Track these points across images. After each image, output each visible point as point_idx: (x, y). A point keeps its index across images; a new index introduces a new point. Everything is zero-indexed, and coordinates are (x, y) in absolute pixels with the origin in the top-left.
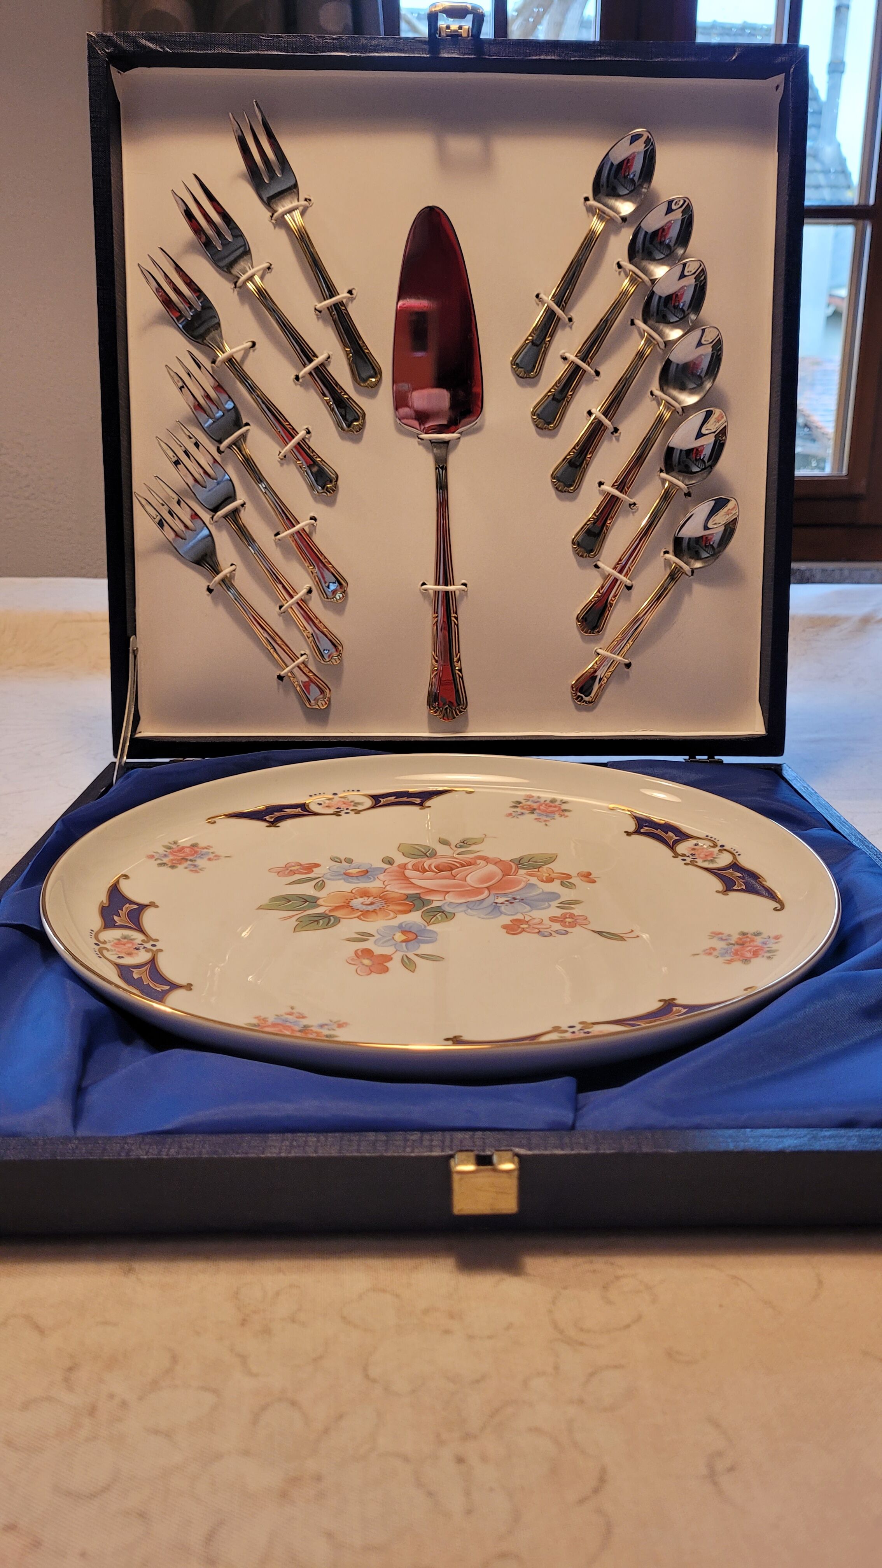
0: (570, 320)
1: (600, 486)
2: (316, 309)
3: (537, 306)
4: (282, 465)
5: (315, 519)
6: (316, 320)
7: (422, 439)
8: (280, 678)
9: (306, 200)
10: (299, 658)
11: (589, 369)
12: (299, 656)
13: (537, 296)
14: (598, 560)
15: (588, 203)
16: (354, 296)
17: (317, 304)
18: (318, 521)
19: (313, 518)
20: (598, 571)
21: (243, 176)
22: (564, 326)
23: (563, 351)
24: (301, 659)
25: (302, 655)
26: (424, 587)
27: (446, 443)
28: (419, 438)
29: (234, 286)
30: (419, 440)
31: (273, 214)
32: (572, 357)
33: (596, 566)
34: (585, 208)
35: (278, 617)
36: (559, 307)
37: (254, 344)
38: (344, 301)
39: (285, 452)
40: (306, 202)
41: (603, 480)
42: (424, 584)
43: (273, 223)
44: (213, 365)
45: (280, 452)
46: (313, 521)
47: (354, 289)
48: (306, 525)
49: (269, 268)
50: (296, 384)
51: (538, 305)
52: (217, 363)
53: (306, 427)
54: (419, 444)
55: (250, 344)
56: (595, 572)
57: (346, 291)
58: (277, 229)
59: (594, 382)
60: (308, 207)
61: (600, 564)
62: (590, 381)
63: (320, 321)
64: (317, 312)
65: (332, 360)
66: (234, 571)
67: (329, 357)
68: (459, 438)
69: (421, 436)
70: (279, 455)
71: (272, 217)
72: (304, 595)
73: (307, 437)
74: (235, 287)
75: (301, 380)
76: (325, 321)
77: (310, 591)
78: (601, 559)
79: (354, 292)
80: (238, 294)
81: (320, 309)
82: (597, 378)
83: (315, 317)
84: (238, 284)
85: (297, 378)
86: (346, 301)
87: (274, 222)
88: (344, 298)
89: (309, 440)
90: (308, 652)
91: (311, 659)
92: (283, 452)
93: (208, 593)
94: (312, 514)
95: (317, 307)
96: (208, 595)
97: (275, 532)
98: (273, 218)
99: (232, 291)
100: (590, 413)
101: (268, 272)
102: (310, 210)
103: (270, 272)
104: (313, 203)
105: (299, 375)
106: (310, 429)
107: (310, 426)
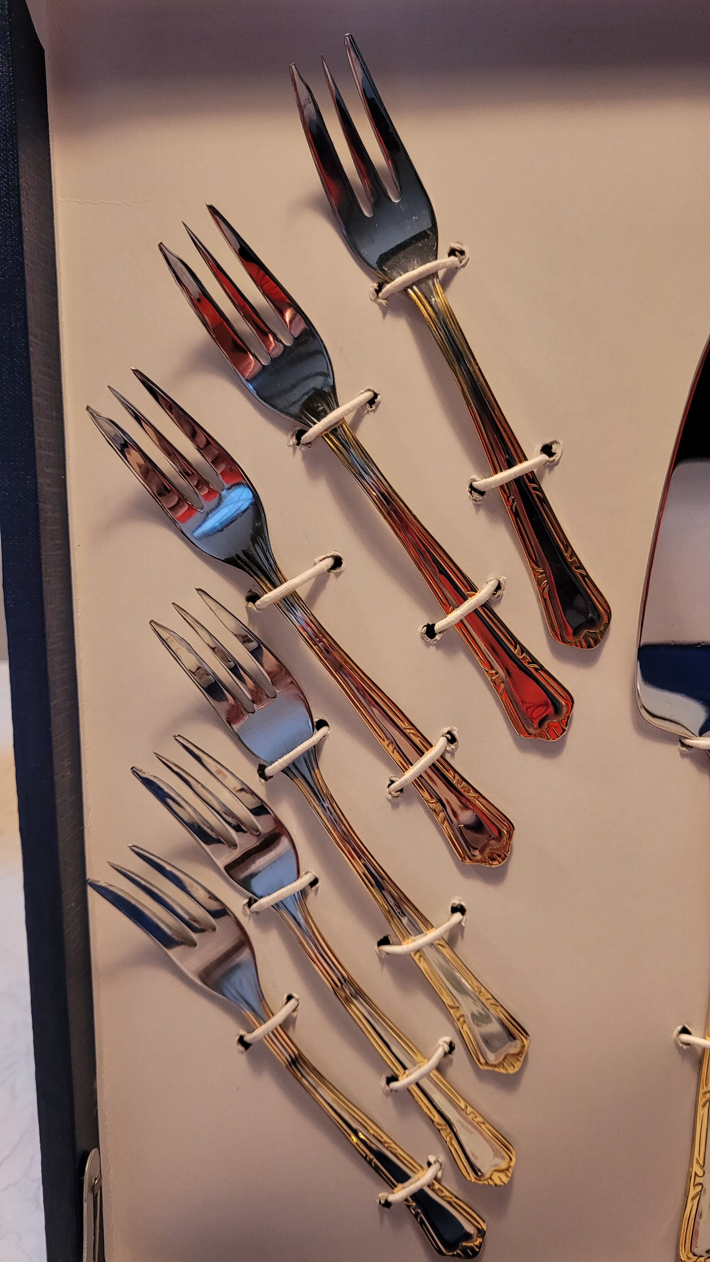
2: (471, 487)
4: (395, 806)
5: (462, 911)
6: (474, 510)
7: (688, 747)
8: (387, 1204)
9: (452, 252)
10: (424, 1169)
12: (426, 1166)
16: (556, 458)
17: (474, 476)
18: (467, 913)
19: (459, 909)
21: (314, 204)
24: (430, 1172)
25: (429, 1164)
26: (685, 1037)
28: (683, 745)
29: (294, 440)
30: (684, 749)
31: (380, 287)
35: (384, 1097)
37: (338, 562)
38: (536, 471)
39: (401, 784)
40: (453, 258)
42: (685, 1031)
43: (380, 305)
44: (251, 604)
45: (392, 782)
46: (458, 916)
47: (555, 442)
48: (445, 930)
49: (371, 402)
50: (428, 645)
52: (258, 602)
53: (446, 730)
54: (683, 755)
55: (330, 562)
57: (539, 447)
58: (388, 317)
60: (457, 269)
63: (482, 513)
64: (476, 495)
66: (294, 1010)
67: (499, 587)
69: (688, 742)
70: (389, 785)
71: (378, 291)
72: (439, 1060)
73: (448, 748)
74: (298, 444)
75: (438, 637)
76: (491, 511)
77: (451, 1050)
79: (554, 448)
80: (305, 457)
81: (482, 490)
83: (471, 503)
84: (305, 438)
85: (430, 631)
86: (540, 471)
87: (384, 302)
88: (535, 465)
89: (453, 755)
90: (442, 1158)
91: (450, 1170)
92: (398, 780)
93: (241, 1048)
94: (456, 901)
95: (474, 483)
96: (242, 1052)
97: (381, 937)
98: (380, 294)
99: (291, 450)
101: (368, 412)
102: (460, 275)
103: (374, 411)
104: (468, 260)
105: (433, 625)
106: (455, 733)
107: (454, 728)
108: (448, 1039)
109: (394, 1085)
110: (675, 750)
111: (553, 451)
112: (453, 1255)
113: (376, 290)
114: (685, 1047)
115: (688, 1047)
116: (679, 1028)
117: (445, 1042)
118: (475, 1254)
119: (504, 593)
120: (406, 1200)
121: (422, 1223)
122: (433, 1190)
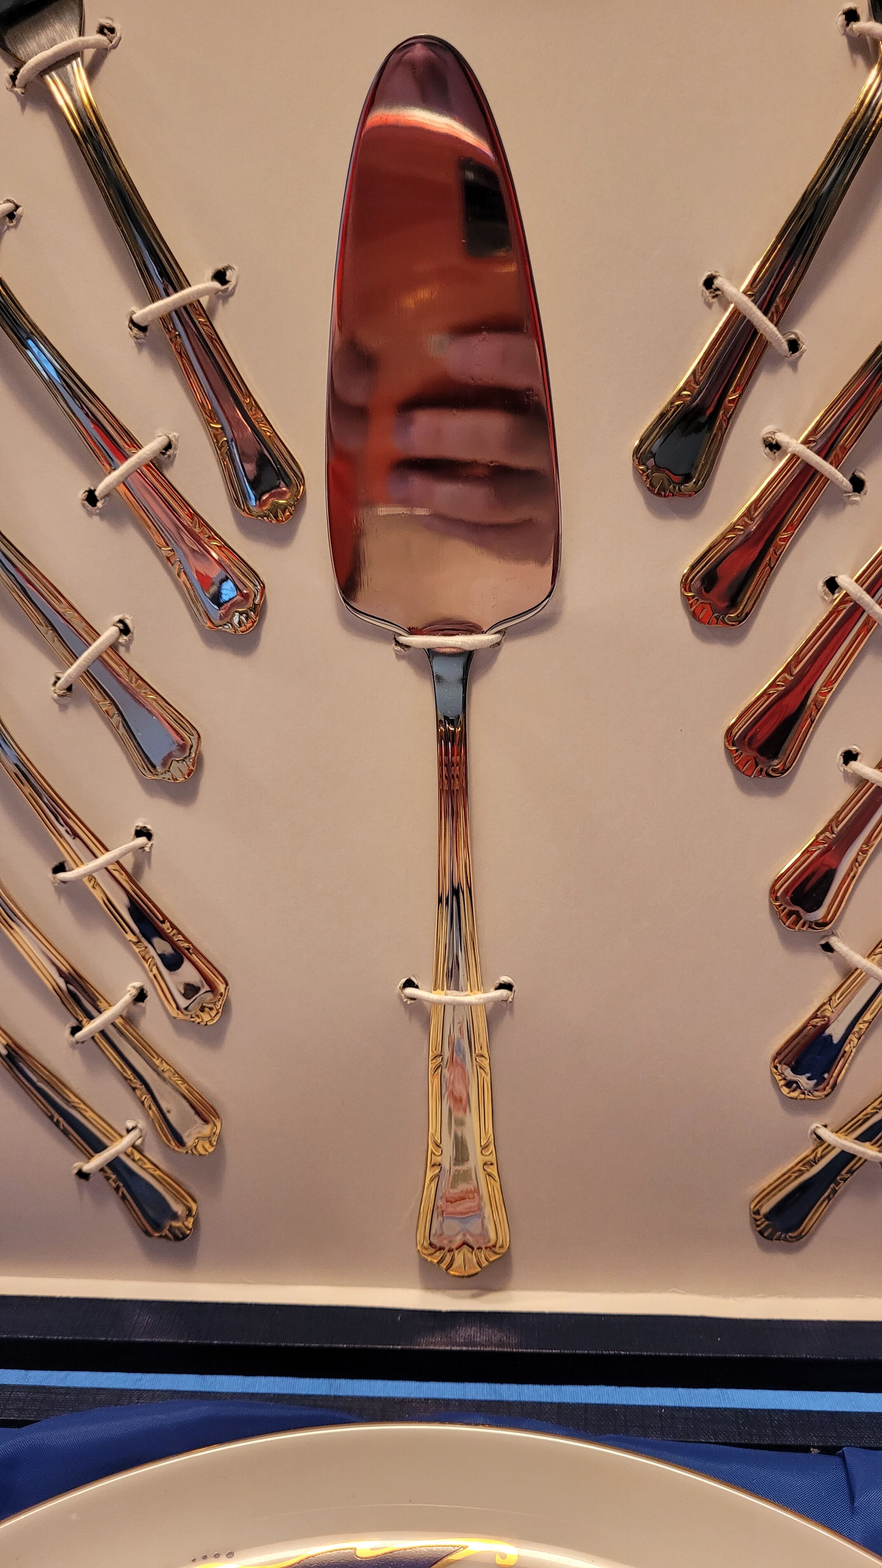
0: (794, 346)
1: (846, 762)
2: (132, 321)
3: (706, 308)
4: (63, 707)
5: (149, 836)
6: (136, 350)
7: (403, 645)
8: (82, 1174)
9: (102, 30)
10: (122, 1136)
11: (840, 476)
12: (124, 1132)
13: (709, 282)
14: (833, 934)
15: (855, 26)
16: (230, 286)
17: (134, 308)
18: (154, 837)
19: (144, 832)
20: (830, 958)
22: (778, 361)
23: (769, 428)
24: (128, 1139)
25: (129, 1131)
26: (410, 991)
27: (468, 657)
28: (398, 643)
30: (398, 648)
31: (17, 72)
32: (794, 443)
33: (828, 948)
34: (844, 41)
35: (70, 1049)
36: (765, 313)
38: (204, 301)
40: (101, 37)
41: (855, 748)
42: (409, 983)
43: (16, 94)
45: (59, 679)
46: (142, 840)
47: (230, 267)
48: (123, 855)
49: (11, 216)
50: (90, 514)
51: (710, 305)
53: (117, 618)
54: (399, 656)
56: (824, 959)
57: (210, 273)
58: (28, 110)
59: (849, 508)
60: (107, 50)
61: (834, 941)
62: (838, 502)
63: (145, 354)
64: (135, 330)
65: (178, 452)
67: (169, 446)
68: (499, 644)
69: (402, 639)
70: (56, 683)
71: (13, 78)
72: (127, 1006)
73: (121, 640)
75: (99, 504)
76: (157, 351)
77: (141, 996)
78: (840, 931)
79: (229, 274)
81: (143, 325)
82: (857, 498)
83: (132, 342)
85: (91, 498)
86: (210, 301)
87: (18, 90)
88: (202, 293)
89: (128, 649)
90: (142, 1124)
91: (150, 1138)
92: (64, 677)
94: (140, 824)
95: (134, 317)
97: (56, 863)
98: (17, 82)
100: (832, 585)
101: (9, 228)
102: (112, 58)
103: (15, 226)
104: (120, 39)
105: (95, 490)
106: (128, 622)
107: (127, 616)
108: (138, 984)
109: (79, 1035)
110: (390, 649)
111: (228, 278)
112: (161, 1237)
113: (11, 77)
114: (409, 1002)
115: (413, 1002)
116: (404, 980)
117: (134, 987)
118: (185, 1236)
119: (177, 452)
120: (102, 1170)
121: (124, 1198)
122: (134, 1160)
